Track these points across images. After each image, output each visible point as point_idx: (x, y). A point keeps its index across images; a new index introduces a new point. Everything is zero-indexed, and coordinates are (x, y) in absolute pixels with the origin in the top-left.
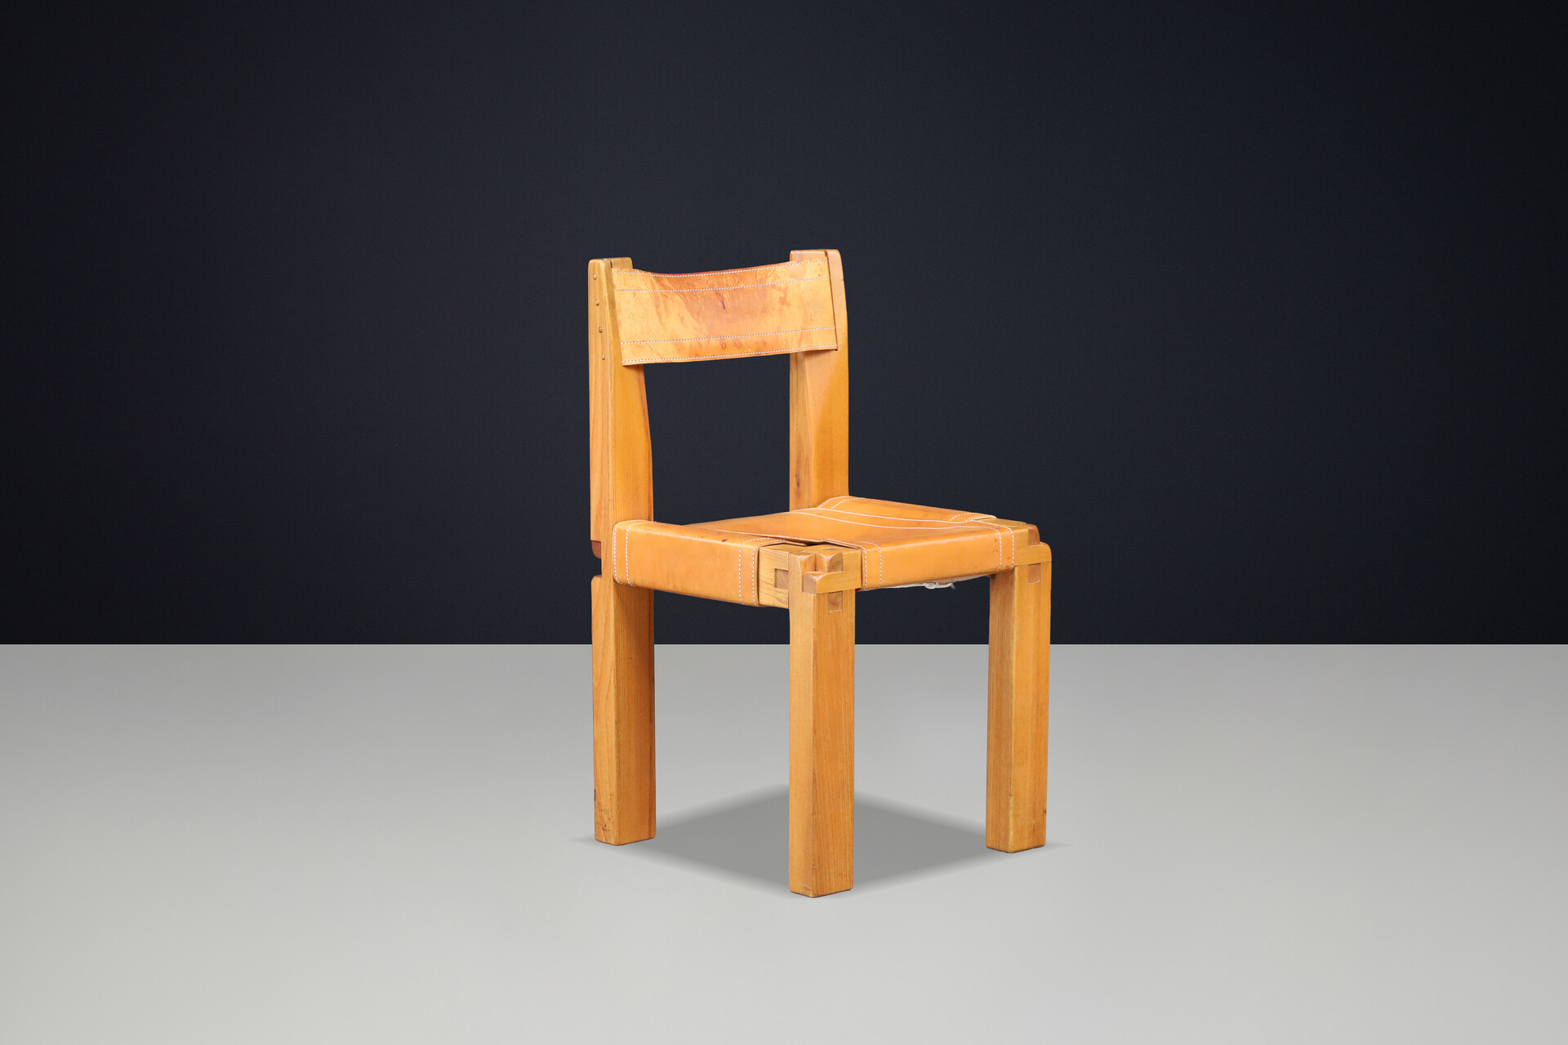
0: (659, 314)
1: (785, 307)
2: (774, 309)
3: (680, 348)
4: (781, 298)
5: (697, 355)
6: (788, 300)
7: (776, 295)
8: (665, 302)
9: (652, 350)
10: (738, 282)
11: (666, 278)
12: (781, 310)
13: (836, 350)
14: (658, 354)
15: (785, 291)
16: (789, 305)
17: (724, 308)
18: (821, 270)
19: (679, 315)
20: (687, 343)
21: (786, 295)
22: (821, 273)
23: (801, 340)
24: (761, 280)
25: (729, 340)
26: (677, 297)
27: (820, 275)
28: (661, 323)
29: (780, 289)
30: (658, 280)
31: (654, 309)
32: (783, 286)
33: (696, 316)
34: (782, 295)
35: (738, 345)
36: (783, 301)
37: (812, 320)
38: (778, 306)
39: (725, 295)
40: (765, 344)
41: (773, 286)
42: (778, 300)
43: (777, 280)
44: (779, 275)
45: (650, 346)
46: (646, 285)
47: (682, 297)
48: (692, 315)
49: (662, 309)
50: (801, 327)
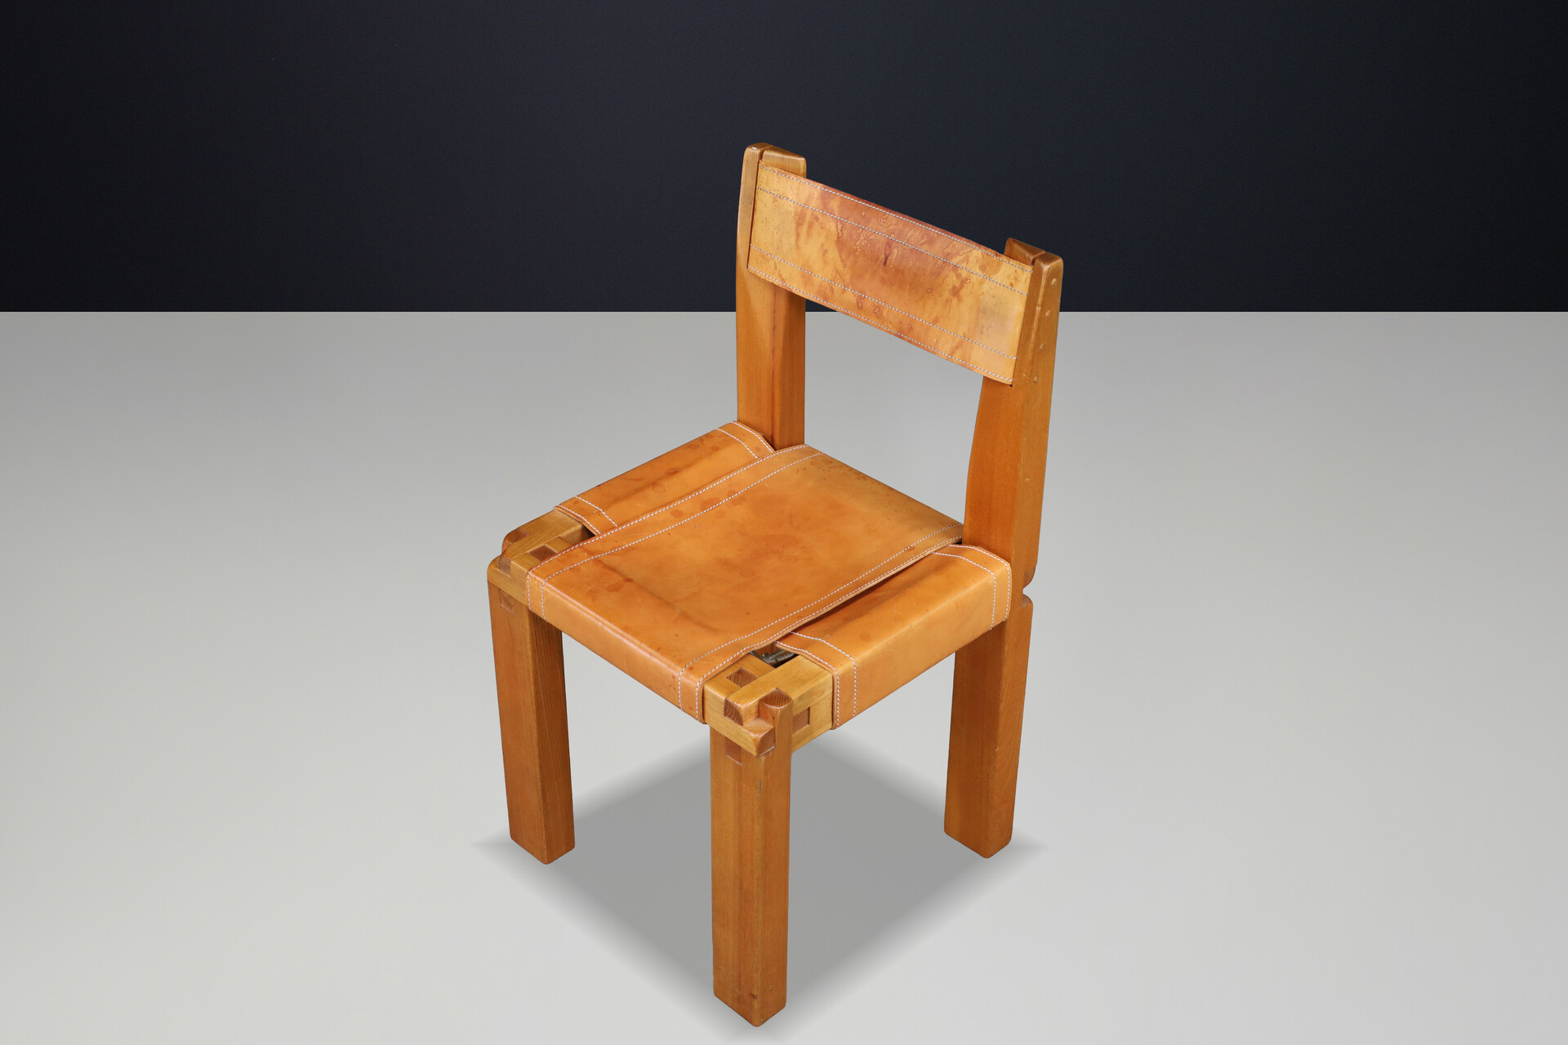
0: (798, 236)
1: (955, 300)
2: (940, 296)
3: (809, 281)
4: (954, 287)
5: (826, 299)
6: (962, 294)
7: (952, 280)
8: (811, 224)
9: (776, 268)
10: (923, 244)
11: (837, 199)
12: (948, 302)
14: (780, 276)
15: (963, 282)
16: (960, 300)
17: (885, 263)
18: (1016, 280)
19: (822, 245)
20: (818, 281)
21: (962, 286)
23: (957, 347)
24: (948, 254)
26: (833, 226)
27: (1012, 285)
28: (797, 244)
29: (958, 276)
30: (823, 197)
31: (793, 226)
32: (964, 274)
33: (843, 256)
34: (958, 285)
35: (880, 313)
36: (956, 292)
37: (982, 332)
38: (947, 295)
39: (895, 251)
41: (955, 268)
42: (950, 287)
43: (964, 265)
44: (971, 259)
45: (775, 263)
46: (797, 195)
47: (840, 226)
48: (840, 251)
49: (804, 229)
50: (964, 333)
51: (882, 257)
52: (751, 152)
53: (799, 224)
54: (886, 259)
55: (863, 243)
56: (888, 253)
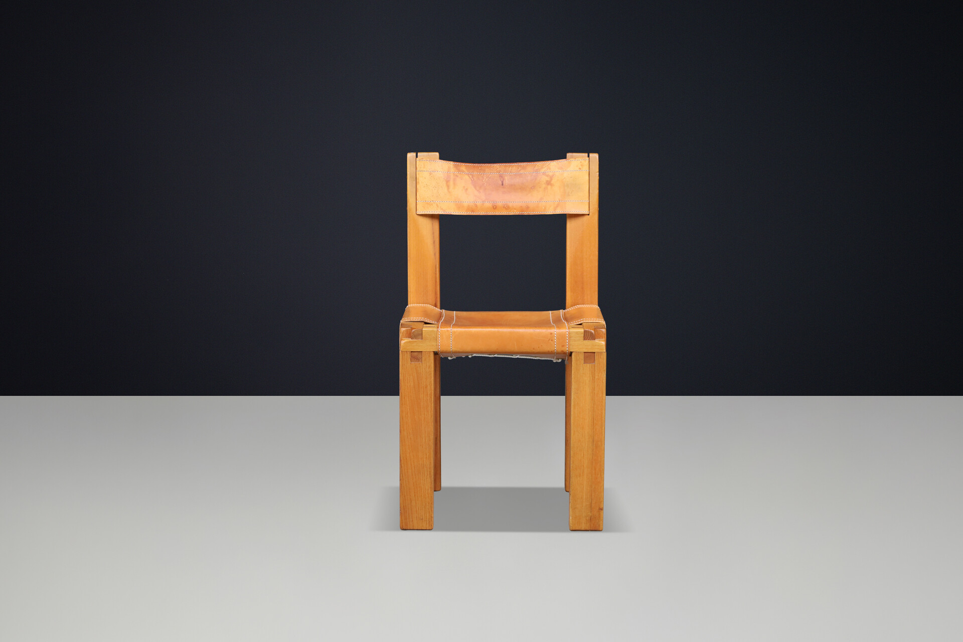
0: (448, 187)
1: (549, 187)
2: (540, 188)
3: (459, 206)
4: (547, 181)
5: (473, 211)
6: (552, 182)
7: (544, 179)
8: (454, 180)
9: (438, 206)
10: (520, 170)
11: (463, 166)
12: (545, 189)
13: (589, 215)
14: (442, 209)
15: (551, 178)
16: (552, 186)
17: (502, 184)
18: (582, 165)
19: (465, 187)
20: (466, 204)
21: (551, 180)
22: (581, 167)
23: (557, 207)
24: (536, 170)
25: (500, 204)
26: (467, 177)
27: (580, 169)
28: (448, 191)
29: (547, 176)
30: (455, 166)
31: (445, 183)
32: (551, 174)
33: (478, 188)
34: (548, 179)
35: (507, 208)
36: (549, 183)
37: (569, 195)
38: (544, 186)
39: (506, 178)
40: (528, 208)
41: (544, 173)
42: (545, 182)
43: (548, 171)
45: (437, 204)
46: (442, 168)
47: (471, 176)
48: (475, 187)
49: (451, 183)
50: (559, 199)
51: (501, 183)
52: (411, 156)
53: (447, 182)
54: (502, 182)
55: (487, 180)
56: (502, 180)
